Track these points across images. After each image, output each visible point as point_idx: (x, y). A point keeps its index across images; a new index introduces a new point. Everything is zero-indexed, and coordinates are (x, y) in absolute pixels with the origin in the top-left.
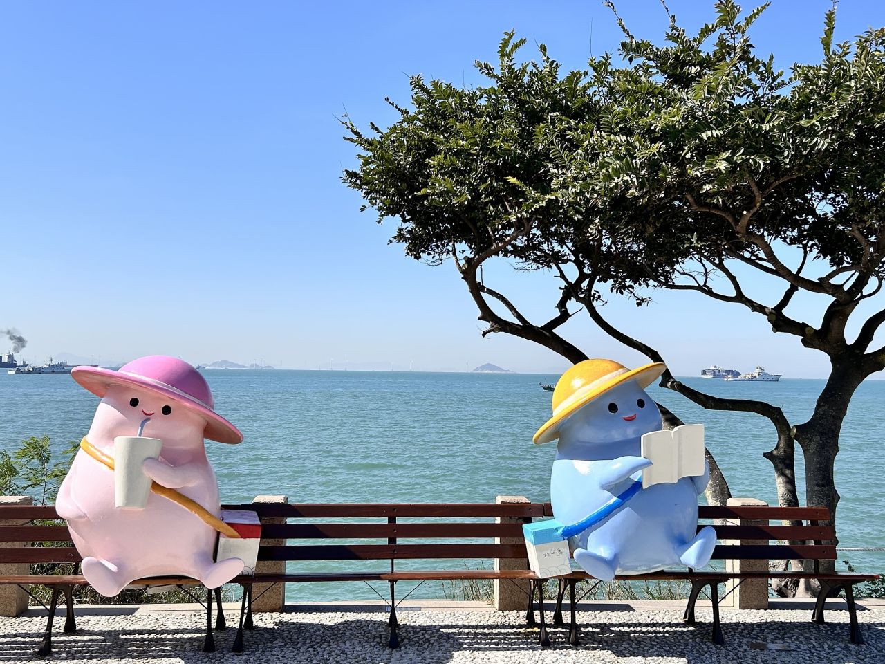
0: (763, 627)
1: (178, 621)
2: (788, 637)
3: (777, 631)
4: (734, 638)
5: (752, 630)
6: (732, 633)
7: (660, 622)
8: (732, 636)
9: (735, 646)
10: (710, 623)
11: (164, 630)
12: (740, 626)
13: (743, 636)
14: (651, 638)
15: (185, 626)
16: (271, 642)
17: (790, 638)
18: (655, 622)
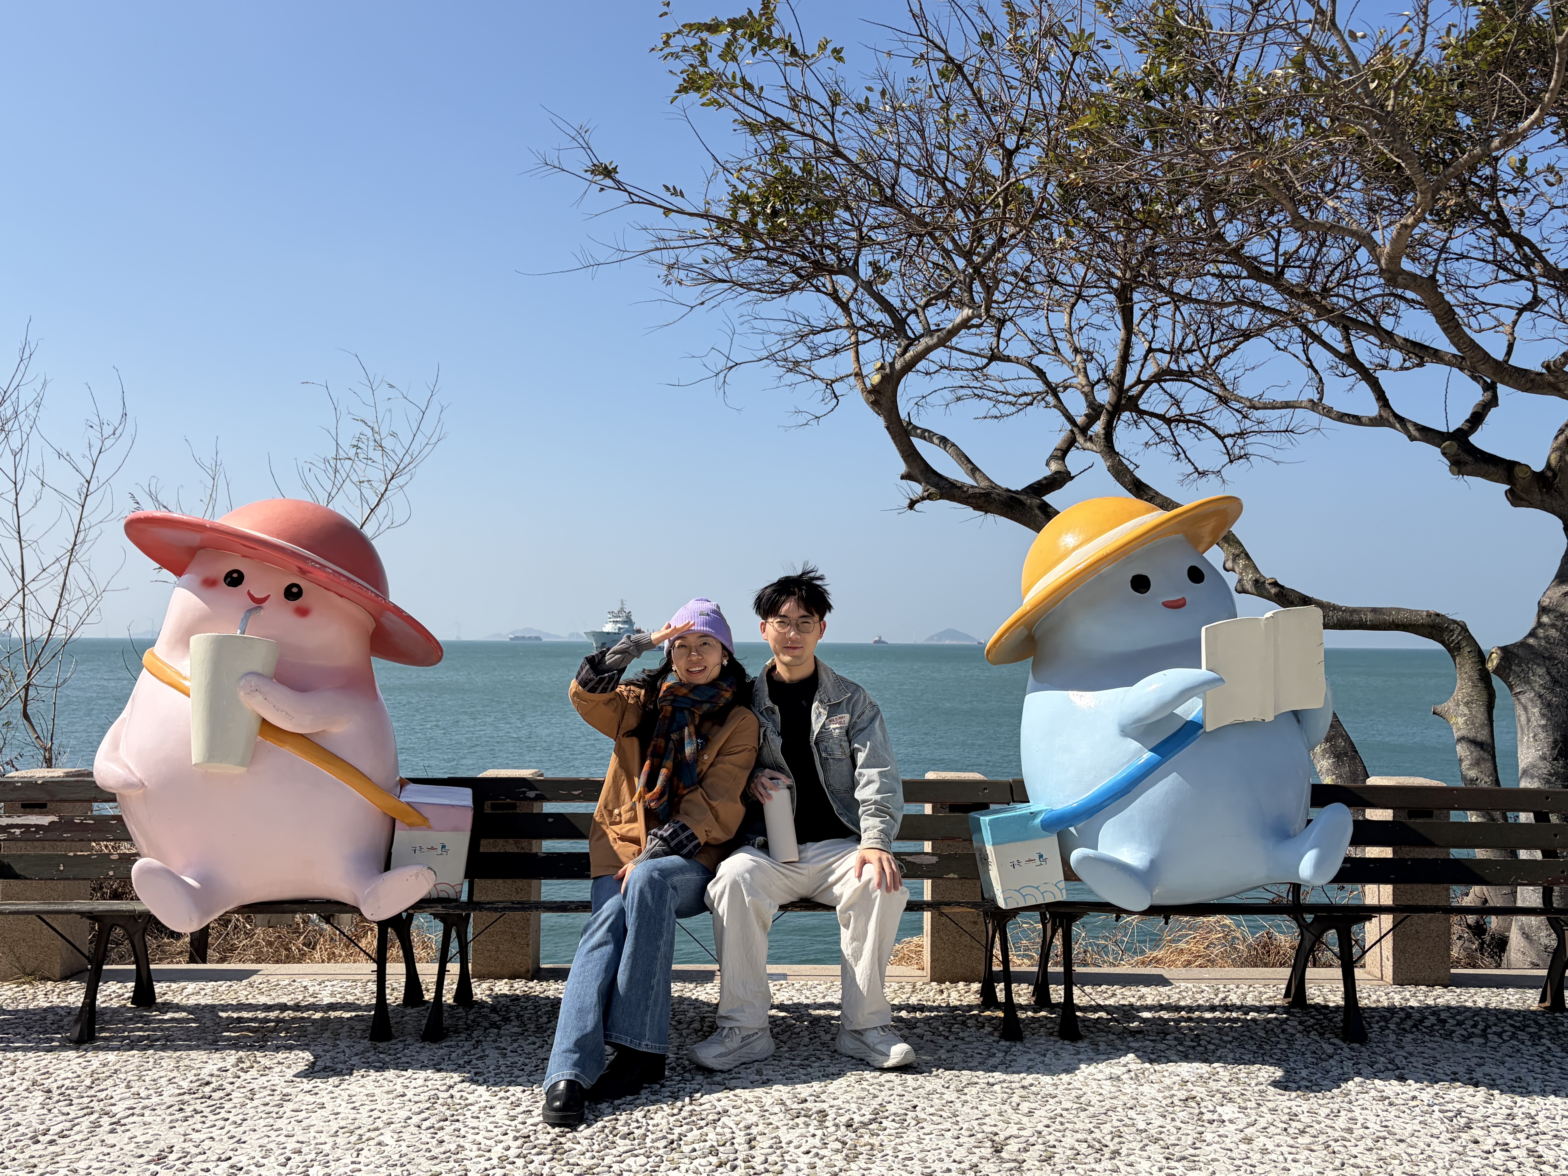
0: (1443, 1016)
1: (340, 990)
2: (1494, 1033)
3: (1472, 1023)
4: (1387, 1032)
5: (1421, 1021)
6: (1382, 1024)
7: (1238, 1003)
8: (1382, 1029)
9: (1390, 1046)
10: (1338, 1008)
11: (314, 1004)
12: (1397, 1013)
13: (1404, 1029)
14: (1219, 1028)
15: (350, 999)
16: (499, 1028)
17: (1500, 1035)
18: (1229, 1003)
